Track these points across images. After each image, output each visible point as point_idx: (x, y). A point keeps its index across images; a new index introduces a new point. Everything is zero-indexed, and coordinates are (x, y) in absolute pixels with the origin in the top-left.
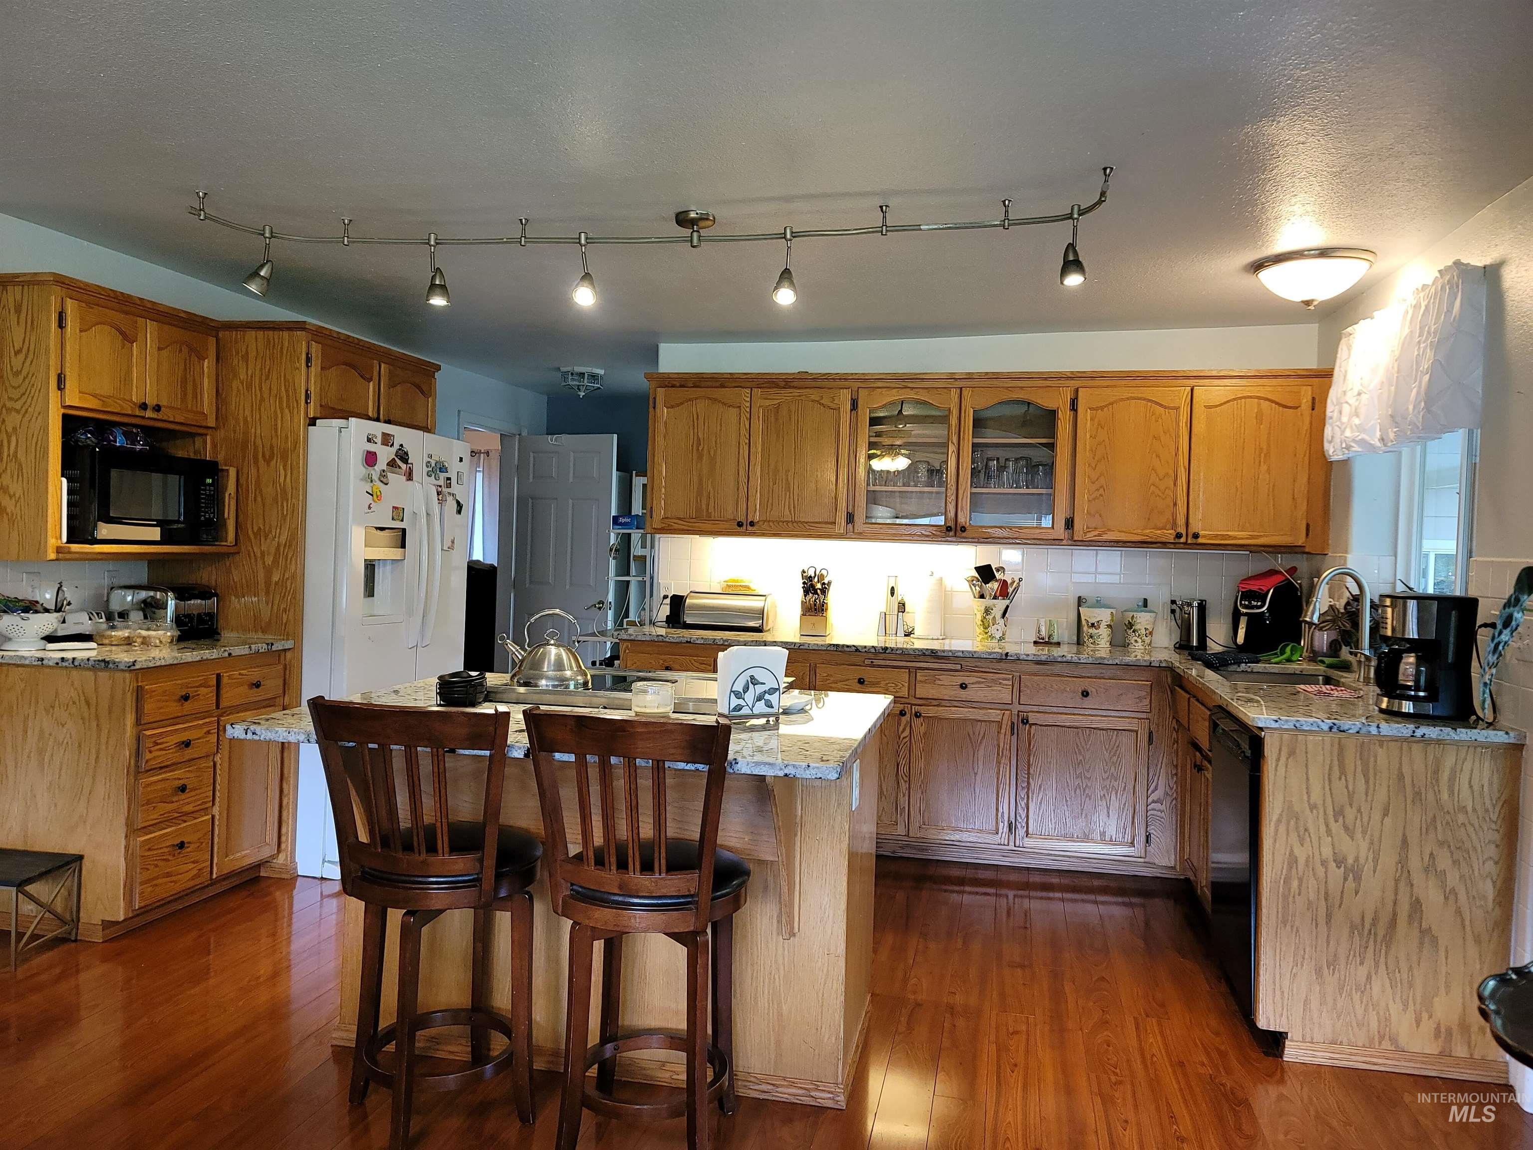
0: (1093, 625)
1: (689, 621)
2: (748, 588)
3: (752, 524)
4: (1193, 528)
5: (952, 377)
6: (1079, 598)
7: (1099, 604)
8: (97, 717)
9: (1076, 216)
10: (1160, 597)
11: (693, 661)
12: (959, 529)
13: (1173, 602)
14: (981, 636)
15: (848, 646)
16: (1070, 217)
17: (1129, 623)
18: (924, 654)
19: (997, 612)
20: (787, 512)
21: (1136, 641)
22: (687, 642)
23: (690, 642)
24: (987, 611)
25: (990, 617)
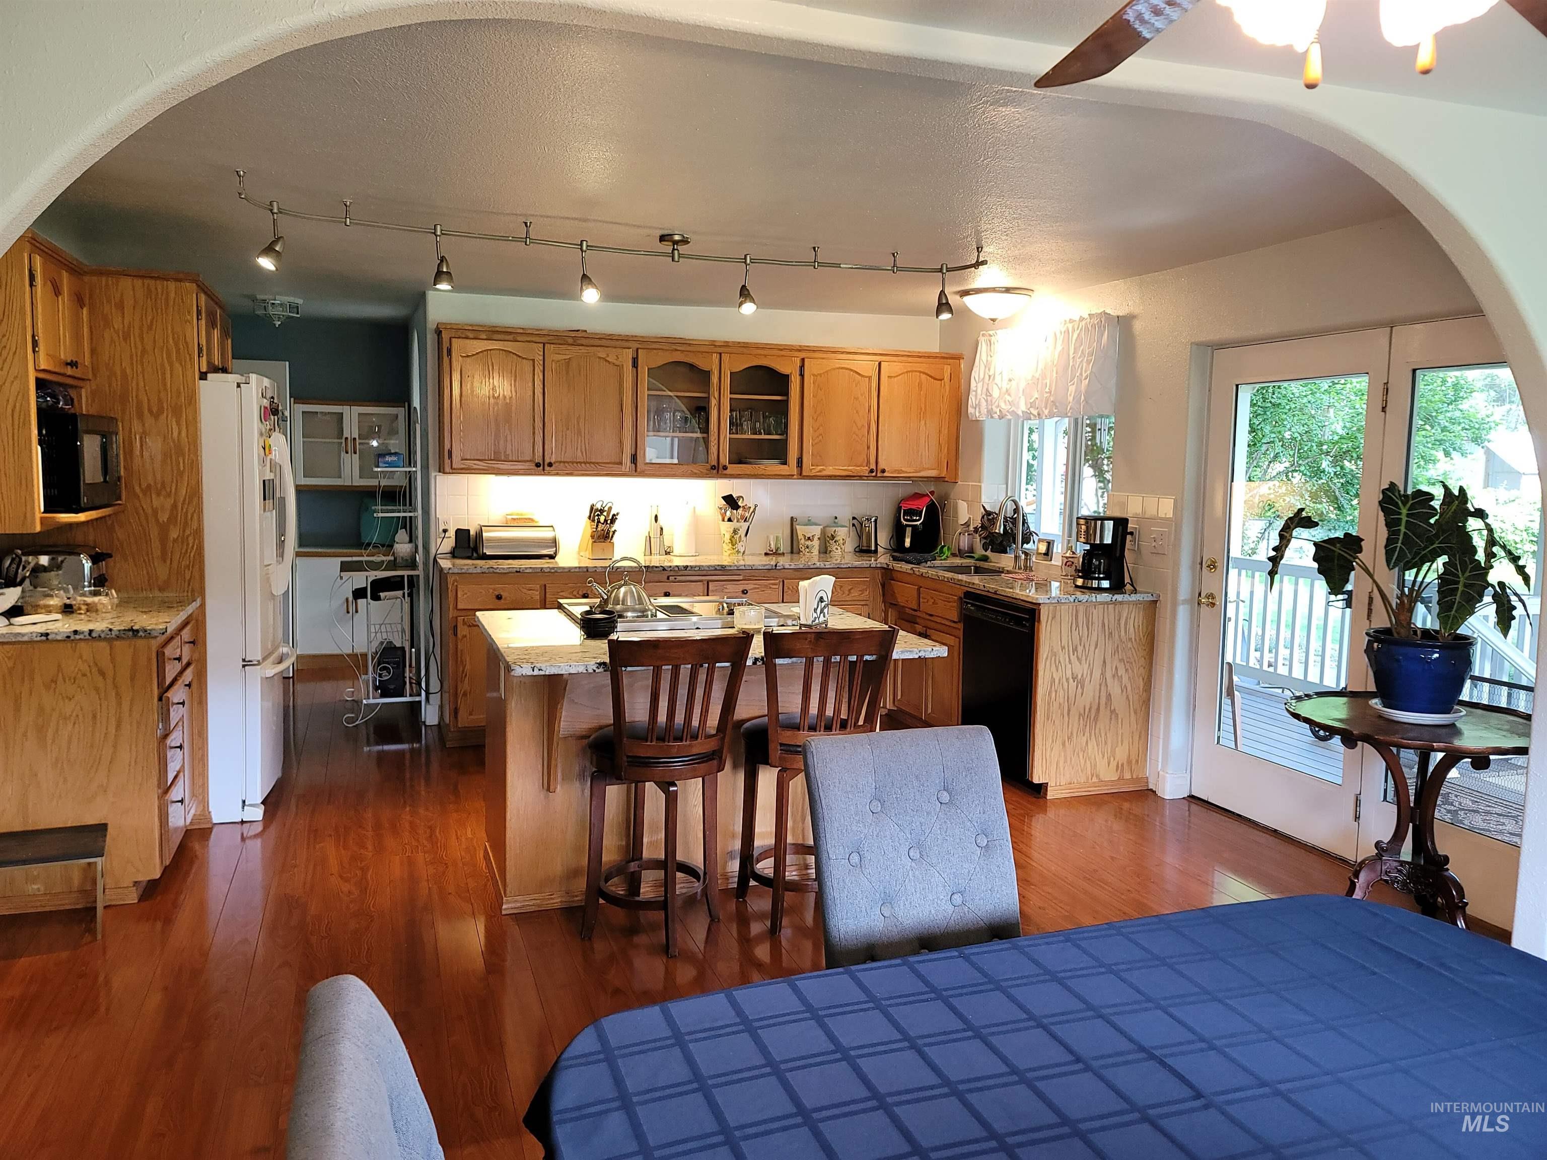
0: (809, 538)
1: (488, 552)
2: (532, 520)
3: (550, 465)
4: (882, 465)
5: (713, 344)
6: (792, 518)
7: (809, 523)
8: (116, 687)
9: (945, 271)
10: (845, 515)
11: (521, 588)
12: (721, 467)
13: (854, 518)
14: (729, 552)
15: (656, 567)
16: (941, 270)
17: (832, 535)
18: (716, 570)
19: (742, 532)
20: (579, 454)
21: (837, 549)
22: (517, 572)
23: (519, 572)
24: (735, 531)
25: (737, 537)
